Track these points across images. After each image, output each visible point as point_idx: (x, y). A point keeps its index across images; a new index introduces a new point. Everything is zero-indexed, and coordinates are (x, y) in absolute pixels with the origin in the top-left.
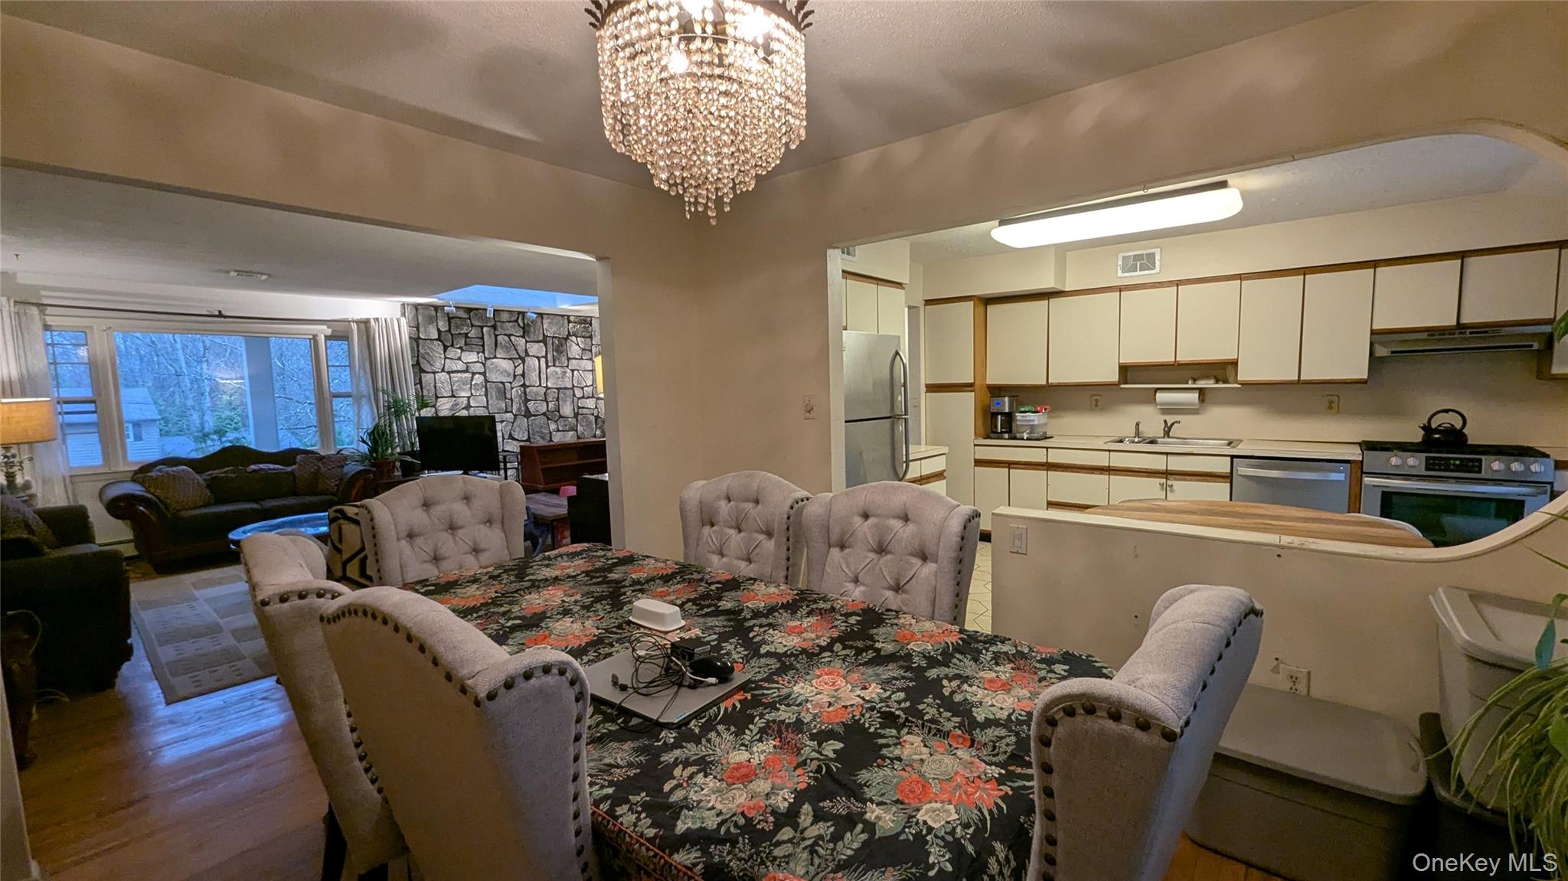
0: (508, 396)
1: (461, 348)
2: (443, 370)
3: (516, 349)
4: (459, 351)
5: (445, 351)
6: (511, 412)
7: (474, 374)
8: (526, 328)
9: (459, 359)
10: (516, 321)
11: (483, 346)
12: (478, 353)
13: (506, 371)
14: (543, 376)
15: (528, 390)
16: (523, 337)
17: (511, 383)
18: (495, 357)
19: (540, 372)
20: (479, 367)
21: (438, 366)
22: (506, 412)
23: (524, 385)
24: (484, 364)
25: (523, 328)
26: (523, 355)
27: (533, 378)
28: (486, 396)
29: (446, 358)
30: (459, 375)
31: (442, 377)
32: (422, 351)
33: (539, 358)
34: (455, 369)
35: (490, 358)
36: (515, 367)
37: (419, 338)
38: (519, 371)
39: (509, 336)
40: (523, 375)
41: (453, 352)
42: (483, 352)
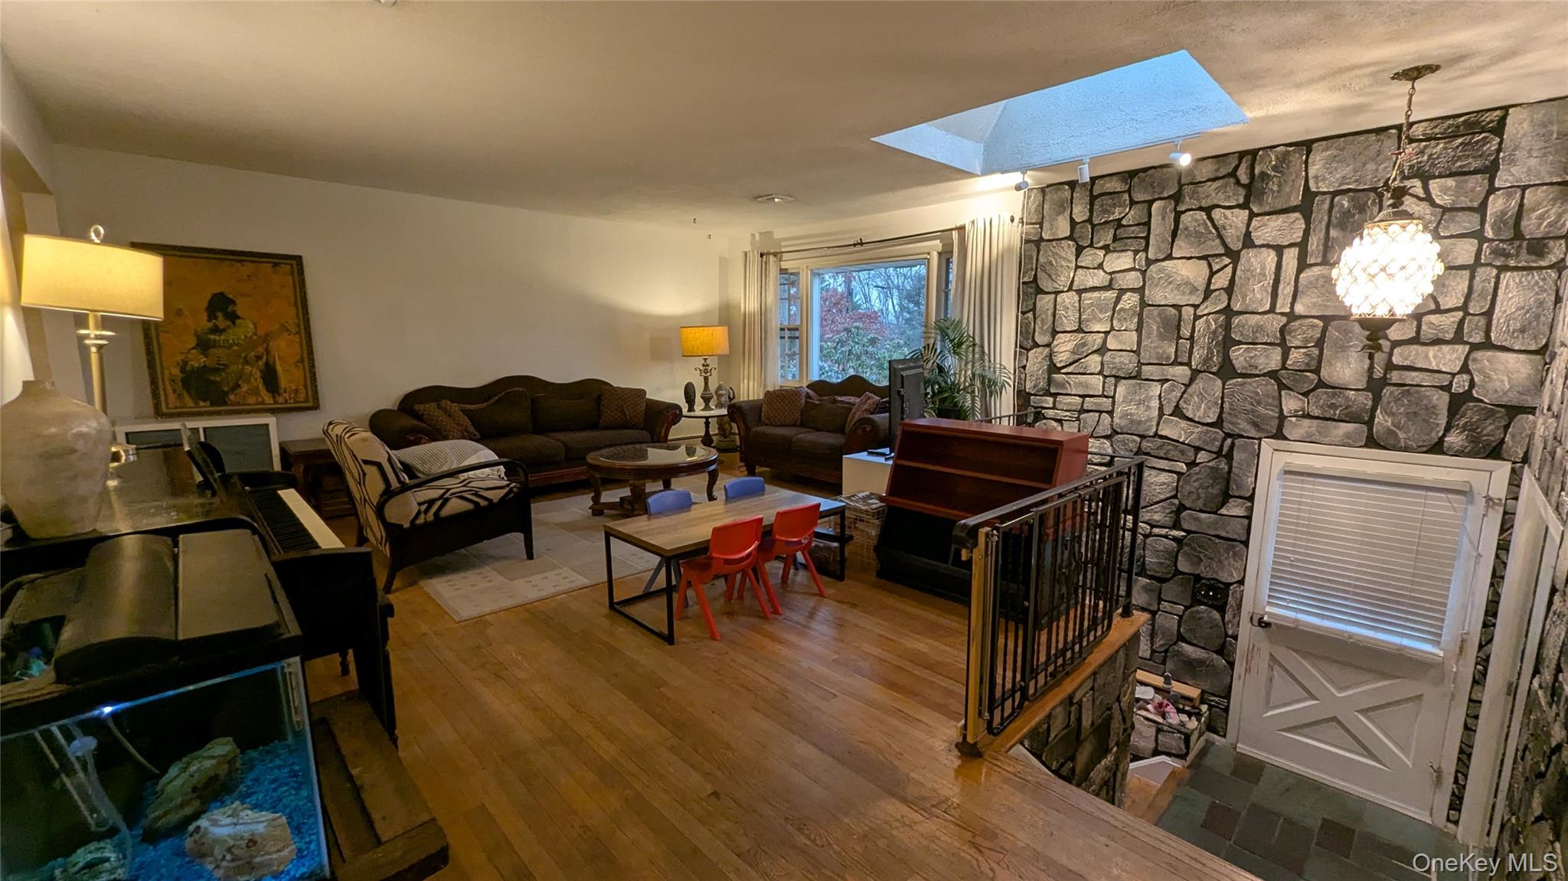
0: (1186, 332)
1: (1106, 248)
2: (1070, 289)
3: (1220, 236)
4: (1101, 253)
5: (1077, 256)
6: (1188, 364)
7: (1122, 291)
8: (1258, 184)
9: (1100, 266)
10: (1233, 174)
11: (1147, 239)
12: (1136, 252)
13: (1187, 283)
14: (1286, 290)
15: (1236, 321)
16: (1244, 206)
17: (1196, 307)
18: (1169, 257)
19: (1277, 281)
20: (1133, 280)
21: (1063, 282)
22: (1176, 363)
23: (1228, 312)
24: (1144, 273)
25: (1248, 187)
26: (1235, 245)
27: (1257, 295)
28: (1139, 329)
29: (1077, 267)
30: (1096, 294)
31: (1068, 299)
32: (1042, 260)
33: (1279, 250)
34: (1090, 284)
35: (1157, 261)
36: (1212, 274)
37: (1041, 239)
38: (1221, 281)
39: (1208, 210)
40: (1229, 290)
41: (1089, 257)
42: (1146, 249)
